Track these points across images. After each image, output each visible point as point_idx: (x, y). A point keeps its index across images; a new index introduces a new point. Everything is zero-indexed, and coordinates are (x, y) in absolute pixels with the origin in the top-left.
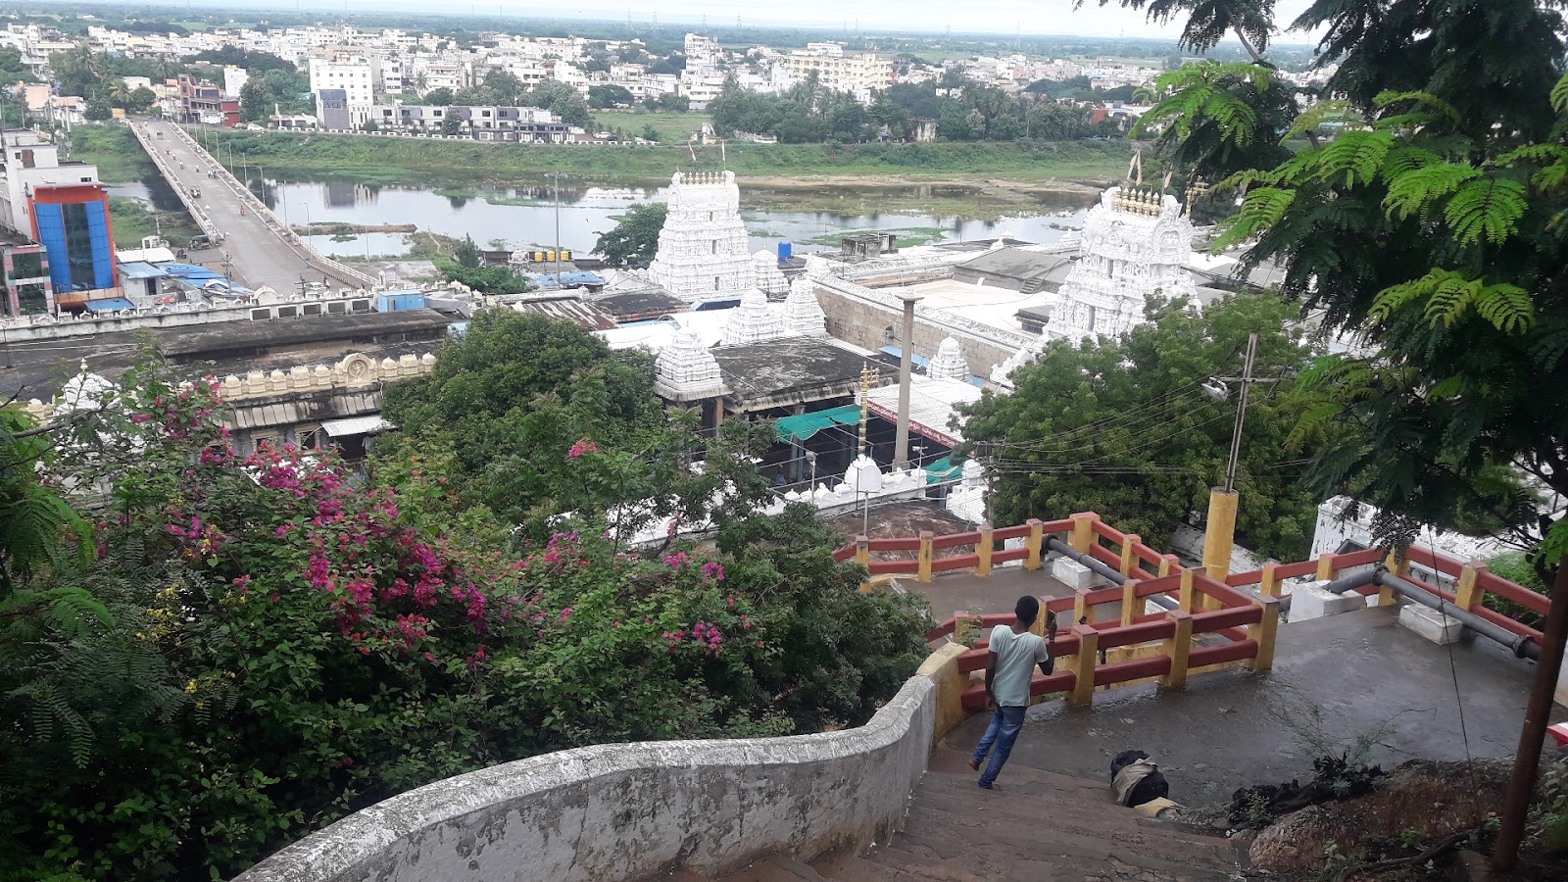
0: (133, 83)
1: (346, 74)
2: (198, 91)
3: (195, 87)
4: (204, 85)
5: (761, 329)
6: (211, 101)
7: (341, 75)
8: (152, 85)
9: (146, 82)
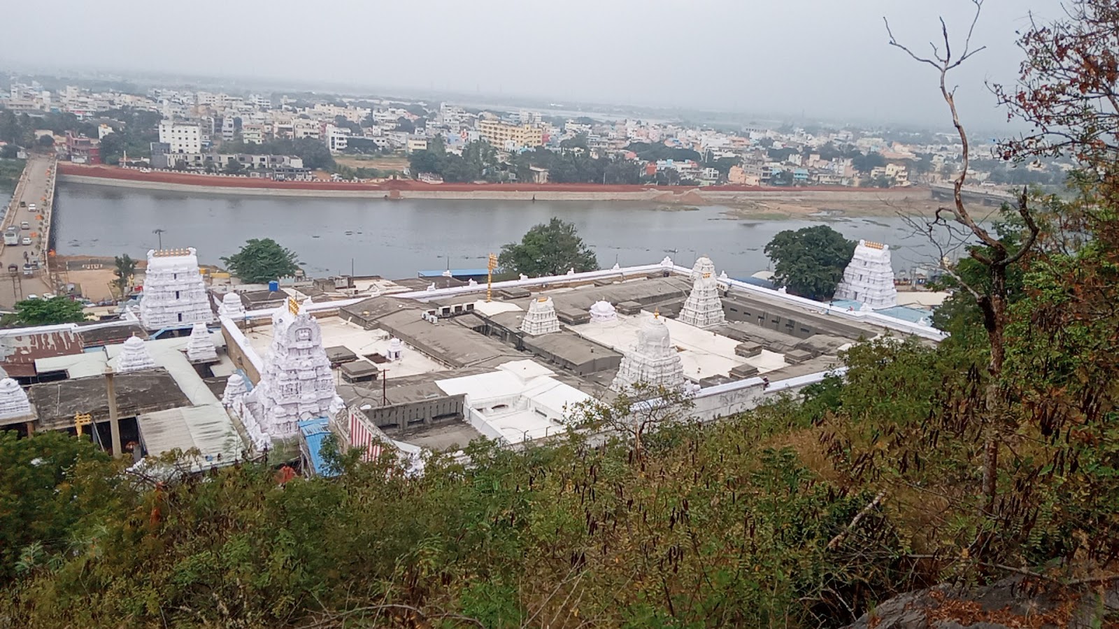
0: (40, 134)
1: (183, 131)
2: (76, 141)
3: (75, 139)
4: (81, 138)
5: (136, 362)
6: (84, 148)
7: (179, 131)
8: (54, 134)
9: (50, 133)
